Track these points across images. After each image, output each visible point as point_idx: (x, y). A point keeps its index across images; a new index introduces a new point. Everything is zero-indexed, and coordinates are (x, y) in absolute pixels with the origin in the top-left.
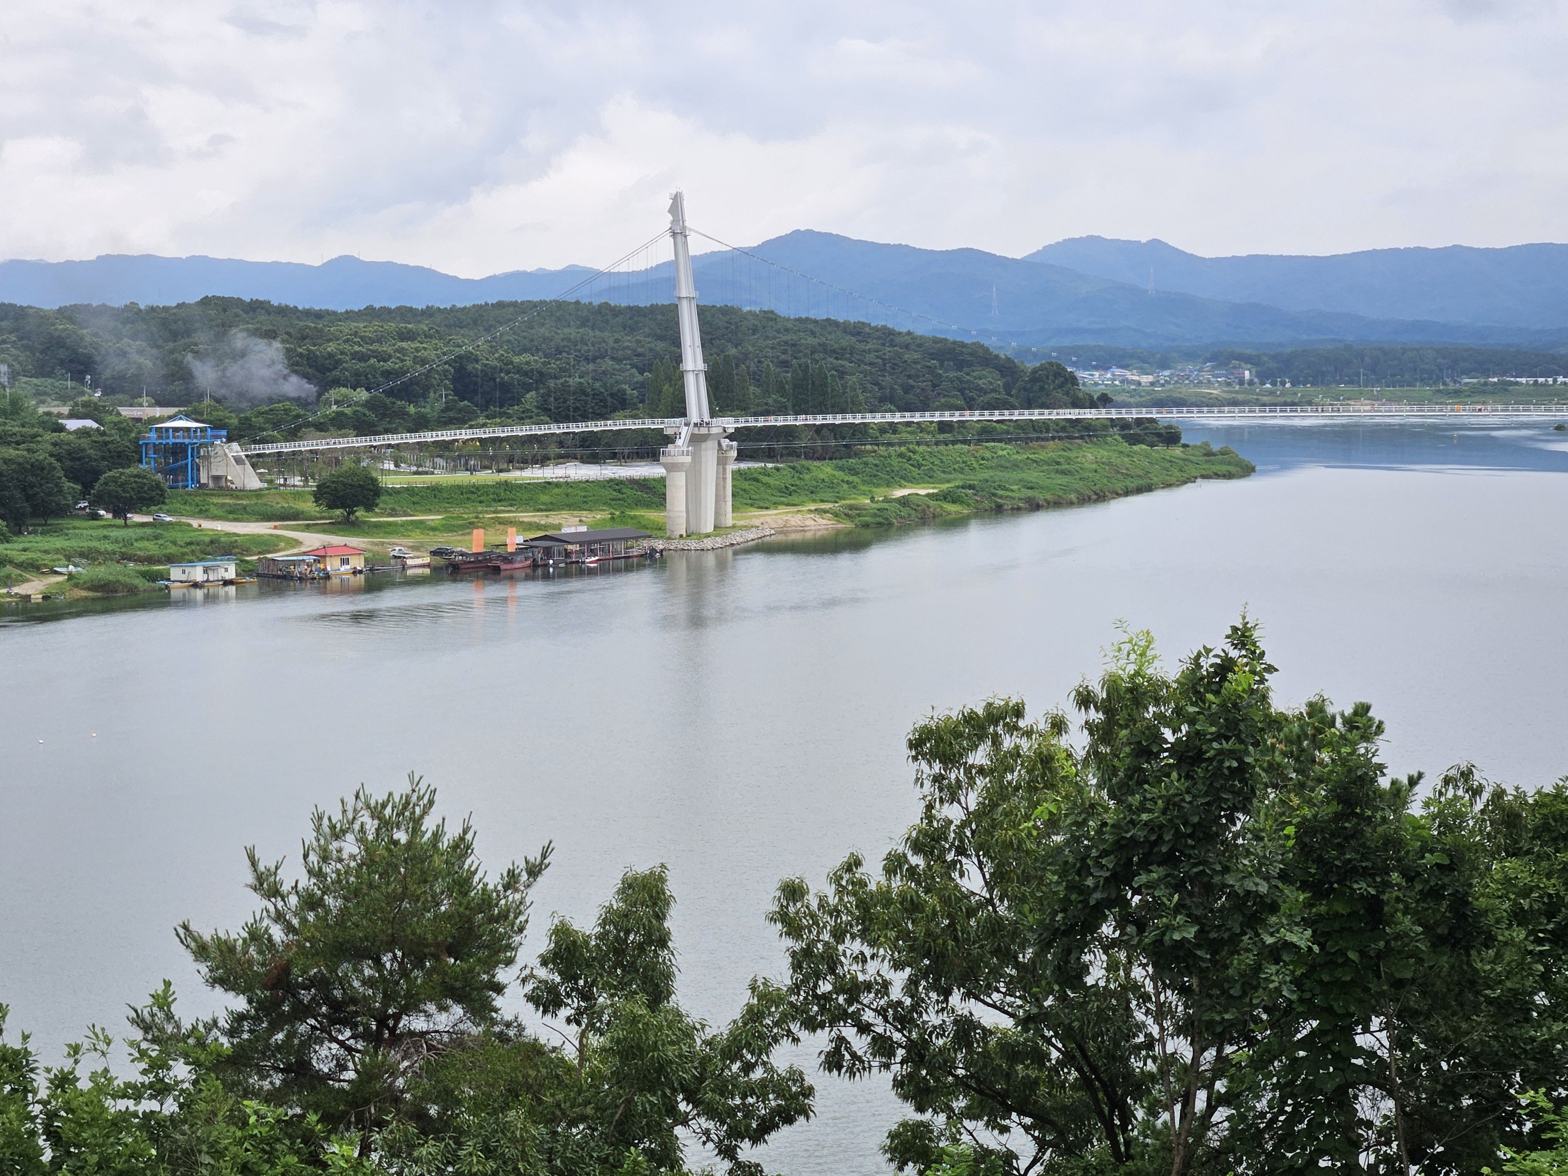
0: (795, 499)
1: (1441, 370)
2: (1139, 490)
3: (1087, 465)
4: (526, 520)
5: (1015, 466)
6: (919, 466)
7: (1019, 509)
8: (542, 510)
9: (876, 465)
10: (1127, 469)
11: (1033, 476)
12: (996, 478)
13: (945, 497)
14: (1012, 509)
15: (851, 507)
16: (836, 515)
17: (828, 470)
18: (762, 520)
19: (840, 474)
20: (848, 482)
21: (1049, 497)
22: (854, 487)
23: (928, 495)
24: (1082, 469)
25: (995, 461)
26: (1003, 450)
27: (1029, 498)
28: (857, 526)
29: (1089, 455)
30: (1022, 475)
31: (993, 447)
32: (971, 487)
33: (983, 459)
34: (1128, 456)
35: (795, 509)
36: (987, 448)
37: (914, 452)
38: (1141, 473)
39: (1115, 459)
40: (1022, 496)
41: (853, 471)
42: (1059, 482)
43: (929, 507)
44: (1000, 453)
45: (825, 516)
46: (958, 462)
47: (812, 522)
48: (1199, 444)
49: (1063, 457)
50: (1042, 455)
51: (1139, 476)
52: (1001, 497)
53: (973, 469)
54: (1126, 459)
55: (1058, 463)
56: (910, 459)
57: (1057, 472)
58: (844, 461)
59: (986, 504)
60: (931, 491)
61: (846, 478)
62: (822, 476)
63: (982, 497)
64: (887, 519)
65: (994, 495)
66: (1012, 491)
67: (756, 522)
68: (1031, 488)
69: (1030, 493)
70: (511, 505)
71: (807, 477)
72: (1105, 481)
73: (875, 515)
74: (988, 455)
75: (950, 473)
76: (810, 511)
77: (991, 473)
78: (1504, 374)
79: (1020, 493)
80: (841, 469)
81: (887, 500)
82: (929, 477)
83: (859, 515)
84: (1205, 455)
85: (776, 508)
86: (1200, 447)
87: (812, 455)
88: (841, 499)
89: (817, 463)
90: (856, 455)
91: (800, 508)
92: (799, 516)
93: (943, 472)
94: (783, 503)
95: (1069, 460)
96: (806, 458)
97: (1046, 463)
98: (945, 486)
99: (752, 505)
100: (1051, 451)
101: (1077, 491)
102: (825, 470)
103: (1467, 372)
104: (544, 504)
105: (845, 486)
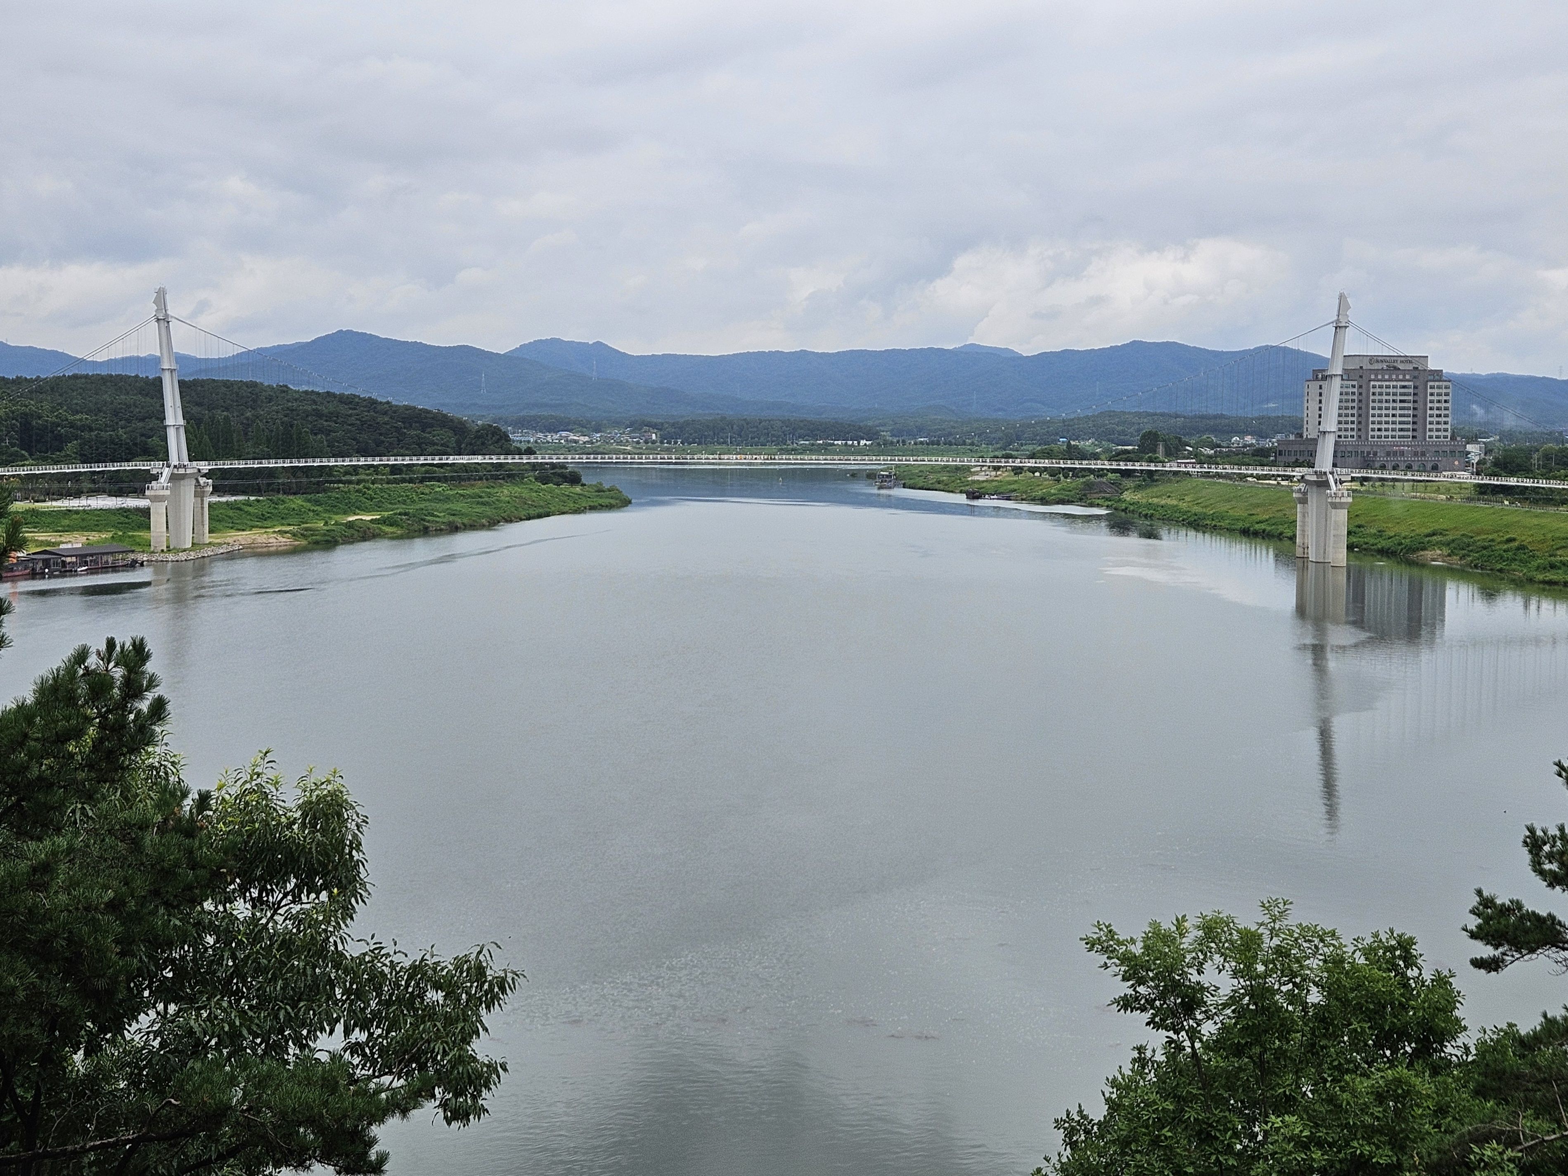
0: (268, 523)
1: (785, 435)
2: (540, 516)
3: (502, 498)
4: (40, 539)
5: (448, 499)
6: (371, 499)
7: (441, 530)
8: (60, 531)
9: (338, 498)
10: (534, 501)
11: (457, 506)
12: (430, 508)
13: (384, 521)
14: (436, 530)
15: (306, 529)
16: (294, 535)
17: (300, 502)
18: (235, 538)
19: (308, 505)
20: (313, 511)
21: (466, 521)
22: (317, 515)
23: (372, 521)
24: (498, 500)
25: (432, 495)
26: (439, 487)
27: (450, 522)
28: (309, 543)
29: (506, 491)
30: (450, 506)
31: (432, 485)
32: (406, 514)
33: (423, 494)
34: (536, 492)
35: (263, 530)
36: (427, 486)
37: (369, 489)
38: (542, 503)
39: (525, 494)
40: (445, 520)
41: (317, 503)
42: (477, 510)
43: (369, 529)
44: (437, 489)
45: (285, 535)
46: (402, 496)
47: (275, 540)
48: (594, 483)
49: (485, 492)
50: (469, 492)
51: (542, 506)
52: (429, 521)
53: (413, 502)
54: (534, 494)
55: (481, 497)
56: (365, 493)
57: (478, 503)
58: (312, 495)
59: (416, 527)
60: (374, 517)
61: (312, 508)
62: (293, 506)
63: (413, 521)
64: (333, 537)
65: (424, 520)
66: (439, 517)
67: (230, 540)
68: (454, 515)
69: (451, 518)
70: (35, 528)
71: (281, 507)
72: (513, 509)
73: (325, 535)
74: (427, 491)
75: (395, 504)
76: (275, 532)
77: (427, 504)
78: (827, 438)
79: (444, 518)
80: (309, 501)
81: (336, 524)
82: (379, 507)
83: (312, 535)
84: (596, 491)
85: (250, 530)
86: (595, 486)
87: (289, 490)
88: (303, 523)
89: (291, 497)
90: (325, 491)
91: (268, 530)
92: (265, 536)
93: (390, 503)
94: (257, 527)
95: (489, 495)
96: (285, 493)
97: (470, 496)
98: (386, 514)
99: (232, 528)
100: (478, 488)
101: (488, 517)
102: (297, 502)
103: (802, 437)
104: (64, 526)
105: (311, 514)
